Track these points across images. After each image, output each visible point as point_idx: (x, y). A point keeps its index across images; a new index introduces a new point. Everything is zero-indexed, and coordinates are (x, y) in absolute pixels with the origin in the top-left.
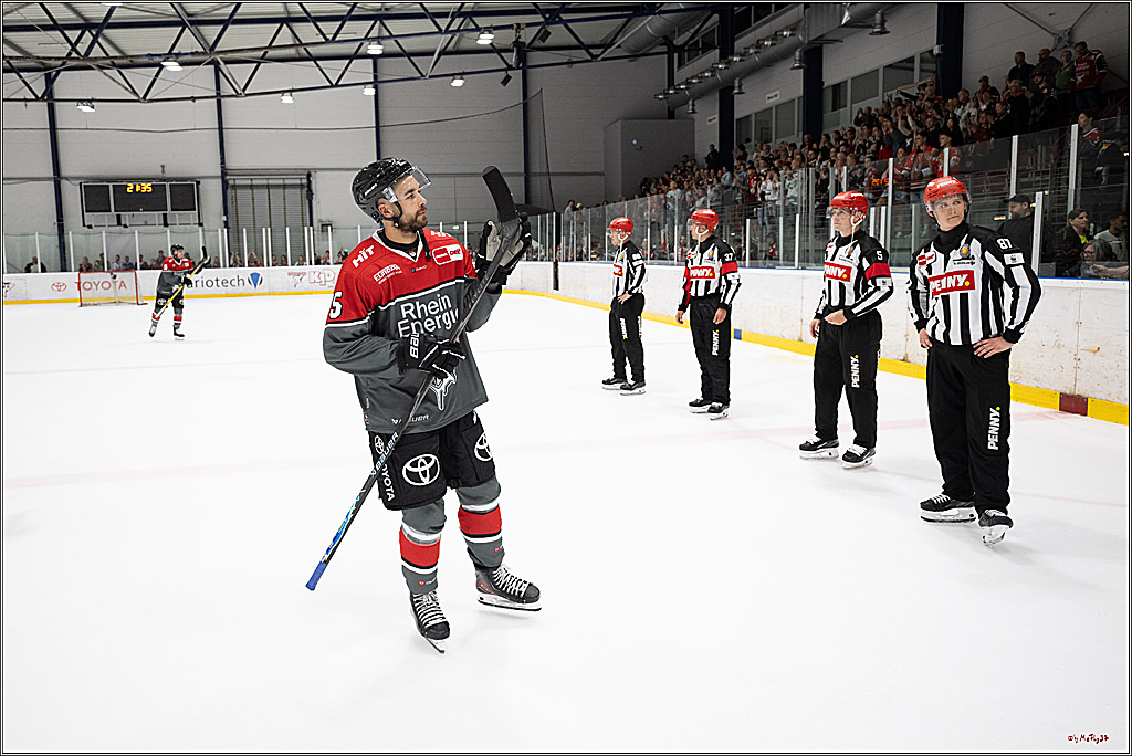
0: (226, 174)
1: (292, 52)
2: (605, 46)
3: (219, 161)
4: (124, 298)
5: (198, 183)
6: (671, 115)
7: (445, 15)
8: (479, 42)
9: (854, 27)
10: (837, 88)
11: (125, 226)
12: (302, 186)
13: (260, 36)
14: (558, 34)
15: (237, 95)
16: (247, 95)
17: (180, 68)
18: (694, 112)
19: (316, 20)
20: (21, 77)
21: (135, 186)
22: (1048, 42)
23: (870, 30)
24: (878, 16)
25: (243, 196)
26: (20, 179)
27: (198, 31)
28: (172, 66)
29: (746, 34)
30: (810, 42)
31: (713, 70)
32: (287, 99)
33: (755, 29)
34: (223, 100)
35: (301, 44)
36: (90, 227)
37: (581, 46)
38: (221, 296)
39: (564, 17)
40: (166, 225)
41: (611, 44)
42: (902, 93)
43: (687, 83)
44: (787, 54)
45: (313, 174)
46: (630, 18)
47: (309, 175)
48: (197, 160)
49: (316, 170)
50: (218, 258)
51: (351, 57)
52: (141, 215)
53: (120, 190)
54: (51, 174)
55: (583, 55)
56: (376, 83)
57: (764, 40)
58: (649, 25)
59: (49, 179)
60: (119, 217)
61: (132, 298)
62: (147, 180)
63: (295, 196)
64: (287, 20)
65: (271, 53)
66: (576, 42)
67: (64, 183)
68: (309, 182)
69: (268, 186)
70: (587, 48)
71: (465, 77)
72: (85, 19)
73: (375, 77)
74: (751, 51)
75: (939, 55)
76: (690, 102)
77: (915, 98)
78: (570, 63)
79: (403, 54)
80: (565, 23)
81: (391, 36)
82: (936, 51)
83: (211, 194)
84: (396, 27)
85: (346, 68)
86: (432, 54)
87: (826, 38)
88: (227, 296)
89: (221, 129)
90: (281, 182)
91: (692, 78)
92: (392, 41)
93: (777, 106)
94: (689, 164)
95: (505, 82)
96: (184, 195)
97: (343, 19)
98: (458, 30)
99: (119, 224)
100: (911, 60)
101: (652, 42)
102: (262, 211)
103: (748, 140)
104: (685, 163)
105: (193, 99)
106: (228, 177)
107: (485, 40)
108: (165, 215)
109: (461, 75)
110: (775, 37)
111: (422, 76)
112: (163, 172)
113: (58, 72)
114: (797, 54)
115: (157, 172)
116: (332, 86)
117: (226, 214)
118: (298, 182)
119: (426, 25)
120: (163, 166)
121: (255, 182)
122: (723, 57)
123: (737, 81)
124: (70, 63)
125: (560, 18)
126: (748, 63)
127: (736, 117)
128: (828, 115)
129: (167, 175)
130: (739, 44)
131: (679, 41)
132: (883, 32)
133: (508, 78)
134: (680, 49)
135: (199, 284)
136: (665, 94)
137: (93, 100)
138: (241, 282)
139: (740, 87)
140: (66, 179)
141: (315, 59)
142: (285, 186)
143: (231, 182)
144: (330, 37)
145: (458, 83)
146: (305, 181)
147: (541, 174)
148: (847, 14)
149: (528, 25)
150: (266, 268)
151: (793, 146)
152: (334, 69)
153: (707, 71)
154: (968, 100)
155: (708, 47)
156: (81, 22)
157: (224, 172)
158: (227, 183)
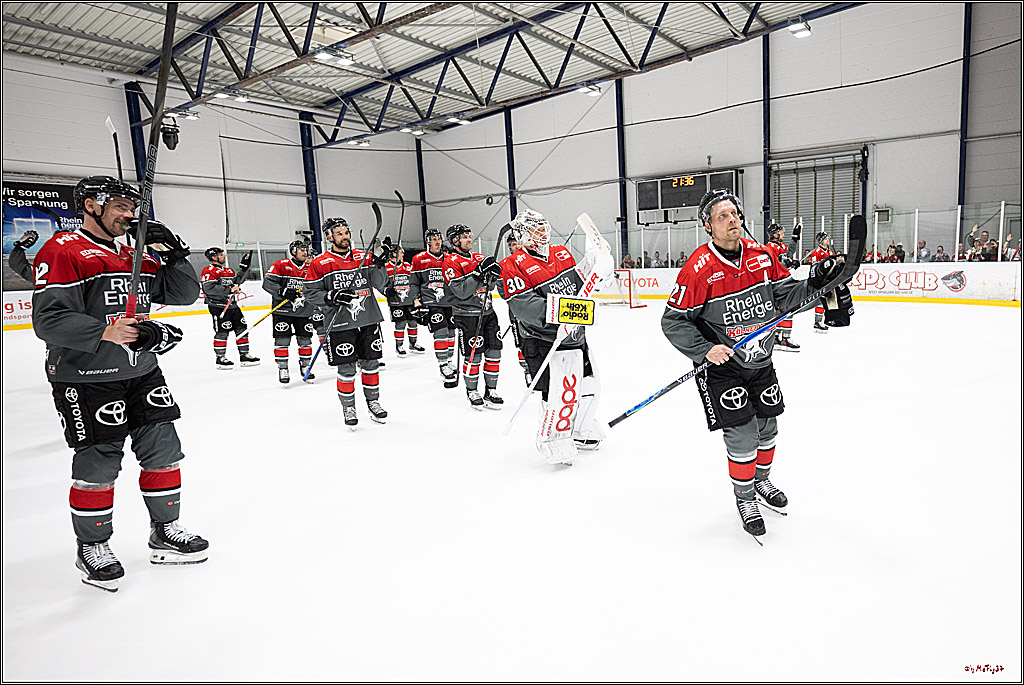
0: (770, 158)
3: (763, 144)
5: (741, 172)
11: (671, 222)
12: (855, 164)
21: (679, 180)
25: (786, 183)
36: (642, 225)
45: (870, 147)
47: (866, 148)
48: (741, 146)
49: (874, 142)
52: (684, 210)
53: (667, 184)
54: (618, 177)
59: (615, 181)
60: (666, 212)
62: (691, 173)
63: (847, 176)
68: (865, 159)
69: (814, 169)
89: (768, 99)
90: (830, 162)
99: (666, 220)
102: (807, 200)
106: (770, 162)
112: (709, 163)
115: (705, 166)
117: (767, 204)
118: (850, 159)
120: (709, 158)
121: (800, 165)
129: (712, 166)
140: (629, 179)
142: (834, 166)
143: (774, 168)
146: (859, 158)
157: (768, 155)
158: (770, 169)
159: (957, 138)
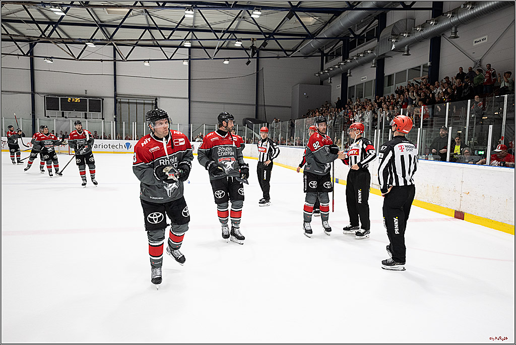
0: (117, 96)
1: (151, 42)
2: (293, 51)
3: (114, 90)
4: (63, 151)
5: (103, 100)
6: (322, 83)
7: (220, 31)
8: (236, 45)
9: (397, 51)
10: (390, 77)
11: (66, 117)
12: (153, 104)
13: (135, 34)
14: (272, 44)
15: (123, 60)
16: (128, 61)
17: (94, 46)
18: (331, 82)
19: (160, 29)
20: (16, 44)
21: (72, 99)
22: (472, 65)
23: (403, 53)
24: (406, 48)
25: (124, 107)
26: (14, 92)
27: (106, 29)
28: (90, 45)
29: (354, 51)
30: (379, 56)
31: (339, 65)
32: (146, 64)
33: (358, 49)
34: (117, 62)
35: (155, 40)
36: (48, 117)
37: (282, 50)
38: (111, 153)
39: (276, 37)
40: (86, 118)
41: (296, 50)
42: (415, 81)
43: (328, 70)
44: (369, 61)
45: (158, 99)
46: (304, 40)
47: (156, 99)
48: (104, 89)
49: (160, 97)
50: (110, 135)
51: (178, 47)
52: (74, 113)
53: (64, 100)
54: (30, 91)
55: (282, 54)
56: (190, 60)
57: (360, 54)
58: (312, 43)
59: (29, 93)
60: (63, 113)
61: (66, 152)
62: (78, 96)
64: (148, 28)
65: (140, 42)
66: (280, 48)
67: (36, 95)
68: (156, 102)
69: (136, 103)
70: (285, 51)
71: (230, 60)
72: (50, 20)
73: (189, 57)
74: (355, 58)
75: (430, 66)
76: (329, 78)
77: (420, 83)
78: (278, 57)
79: (202, 47)
80: (276, 39)
81: (197, 39)
82: (429, 64)
83: (109, 105)
84: (199, 35)
85: (175, 52)
86: (215, 48)
87: (387, 55)
88: (114, 153)
89: (115, 75)
90: (143, 102)
91: (330, 68)
92: (197, 41)
93: (365, 83)
94: (328, 105)
95: (248, 63)
96: (96, 104)
97: (173, 30)
98: (227, 39)
99: (63, 116)
100: (420, 67)
101: (314, 51)
102: (133, 114)
103: (353, 97)
104: (326, 105)
105: (102, 61)
106: (117, 98)
107: (238, 44)
108: (86, 114)
109: (228, 59)
110: (365, 53)
111: (210, 58)
112: (86, 93)
113: (36, 43)
114: (374, 61)
115: (84, 93)
116: (168, 59)
117: (115, 114)
118: (151, 102)
119: (212, 35)
120: (86, 91)
121: (130, 101)
122: (343, 60)
123: (349, 71)
124: (41, 40)
125: (273, 37)
126: (354, 63)
127: (348, 86)
128: (386, 88)
129: (87, 95)
130: (351, 55)
131: (326, 52)
132: (408, 55)
133: (249, 62)
134: (327, 55)
135: (101, 146)
136: (318, 74)
137: (52, 58)
138: (121, 147)
139: (350, 73)
140: (38, 94)
141: (161, 46)
142: (144, 104)
143: (119, 100)
144: (167, 37)
145: (226, 62)
146: (154, 102)
147: (261, 105)
148: (394, 46)
149: (258, 39)
150: (133, 141)
151: (370, 100)
152: (169, 52)
153: (337, 65)
154: (439, 86)
155: (338, 55)
156: (48, 21)
157: (116, 95)
158: (117, 100)
159: (188, 100)
